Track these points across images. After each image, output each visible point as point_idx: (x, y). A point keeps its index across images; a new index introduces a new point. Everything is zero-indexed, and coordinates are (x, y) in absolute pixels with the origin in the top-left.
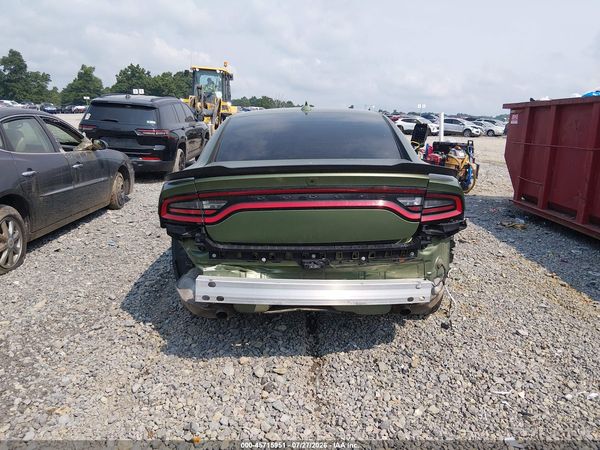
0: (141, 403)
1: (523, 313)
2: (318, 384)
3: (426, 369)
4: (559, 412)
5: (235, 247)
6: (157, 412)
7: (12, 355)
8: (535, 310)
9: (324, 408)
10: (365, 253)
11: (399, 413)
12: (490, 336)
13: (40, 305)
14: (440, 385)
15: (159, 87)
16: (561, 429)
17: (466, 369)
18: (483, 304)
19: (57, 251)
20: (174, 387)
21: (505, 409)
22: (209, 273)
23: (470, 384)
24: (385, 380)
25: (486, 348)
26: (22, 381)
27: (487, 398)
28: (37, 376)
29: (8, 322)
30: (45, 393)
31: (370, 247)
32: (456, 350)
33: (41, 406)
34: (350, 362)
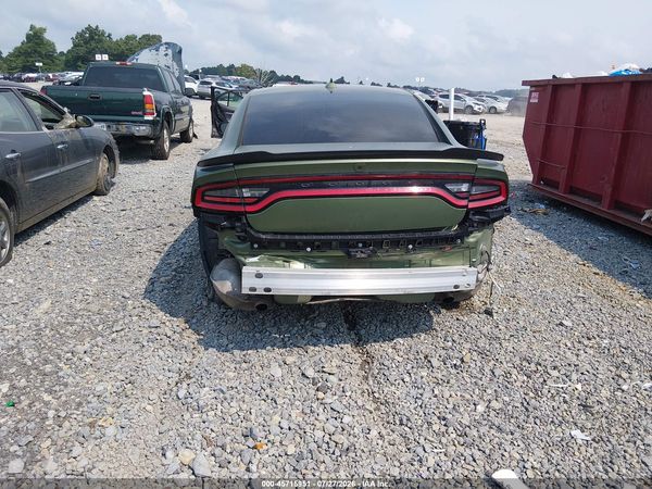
0: (191, 410)
1: (562, 303)
2: (371, 383)
3: (479, 364)
4: (617, 403)
5: (279, 237)
6: (211, 418)
7: (30, 363)
8: (574, 300)
9: (382, 407)
10: (413, 242)
11: (462, 410)
12: (535, 328)
13: (46, 305)
14: (496, 380)
15: (123, 52)
16: (622, 420)
17: (519, 362)
18: (521, 295)
19: (47, 244)
20: (222, 391)
21: (565, 402)
22: (252, 264)
23: (525, 378)
24: (440, 376)
25: (534, 340)
26: (50, 392)
27: (545, 391)
28: (66, 385)
29: (14, 326)
30: (80, 404)
31: (417, 235)
32: (505, 344)
33: (79, 418)
34: (401, 359)
